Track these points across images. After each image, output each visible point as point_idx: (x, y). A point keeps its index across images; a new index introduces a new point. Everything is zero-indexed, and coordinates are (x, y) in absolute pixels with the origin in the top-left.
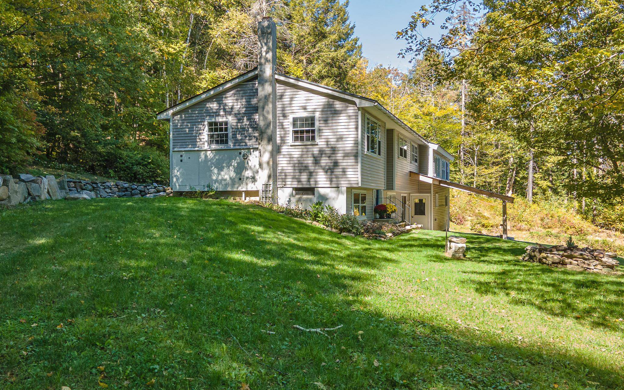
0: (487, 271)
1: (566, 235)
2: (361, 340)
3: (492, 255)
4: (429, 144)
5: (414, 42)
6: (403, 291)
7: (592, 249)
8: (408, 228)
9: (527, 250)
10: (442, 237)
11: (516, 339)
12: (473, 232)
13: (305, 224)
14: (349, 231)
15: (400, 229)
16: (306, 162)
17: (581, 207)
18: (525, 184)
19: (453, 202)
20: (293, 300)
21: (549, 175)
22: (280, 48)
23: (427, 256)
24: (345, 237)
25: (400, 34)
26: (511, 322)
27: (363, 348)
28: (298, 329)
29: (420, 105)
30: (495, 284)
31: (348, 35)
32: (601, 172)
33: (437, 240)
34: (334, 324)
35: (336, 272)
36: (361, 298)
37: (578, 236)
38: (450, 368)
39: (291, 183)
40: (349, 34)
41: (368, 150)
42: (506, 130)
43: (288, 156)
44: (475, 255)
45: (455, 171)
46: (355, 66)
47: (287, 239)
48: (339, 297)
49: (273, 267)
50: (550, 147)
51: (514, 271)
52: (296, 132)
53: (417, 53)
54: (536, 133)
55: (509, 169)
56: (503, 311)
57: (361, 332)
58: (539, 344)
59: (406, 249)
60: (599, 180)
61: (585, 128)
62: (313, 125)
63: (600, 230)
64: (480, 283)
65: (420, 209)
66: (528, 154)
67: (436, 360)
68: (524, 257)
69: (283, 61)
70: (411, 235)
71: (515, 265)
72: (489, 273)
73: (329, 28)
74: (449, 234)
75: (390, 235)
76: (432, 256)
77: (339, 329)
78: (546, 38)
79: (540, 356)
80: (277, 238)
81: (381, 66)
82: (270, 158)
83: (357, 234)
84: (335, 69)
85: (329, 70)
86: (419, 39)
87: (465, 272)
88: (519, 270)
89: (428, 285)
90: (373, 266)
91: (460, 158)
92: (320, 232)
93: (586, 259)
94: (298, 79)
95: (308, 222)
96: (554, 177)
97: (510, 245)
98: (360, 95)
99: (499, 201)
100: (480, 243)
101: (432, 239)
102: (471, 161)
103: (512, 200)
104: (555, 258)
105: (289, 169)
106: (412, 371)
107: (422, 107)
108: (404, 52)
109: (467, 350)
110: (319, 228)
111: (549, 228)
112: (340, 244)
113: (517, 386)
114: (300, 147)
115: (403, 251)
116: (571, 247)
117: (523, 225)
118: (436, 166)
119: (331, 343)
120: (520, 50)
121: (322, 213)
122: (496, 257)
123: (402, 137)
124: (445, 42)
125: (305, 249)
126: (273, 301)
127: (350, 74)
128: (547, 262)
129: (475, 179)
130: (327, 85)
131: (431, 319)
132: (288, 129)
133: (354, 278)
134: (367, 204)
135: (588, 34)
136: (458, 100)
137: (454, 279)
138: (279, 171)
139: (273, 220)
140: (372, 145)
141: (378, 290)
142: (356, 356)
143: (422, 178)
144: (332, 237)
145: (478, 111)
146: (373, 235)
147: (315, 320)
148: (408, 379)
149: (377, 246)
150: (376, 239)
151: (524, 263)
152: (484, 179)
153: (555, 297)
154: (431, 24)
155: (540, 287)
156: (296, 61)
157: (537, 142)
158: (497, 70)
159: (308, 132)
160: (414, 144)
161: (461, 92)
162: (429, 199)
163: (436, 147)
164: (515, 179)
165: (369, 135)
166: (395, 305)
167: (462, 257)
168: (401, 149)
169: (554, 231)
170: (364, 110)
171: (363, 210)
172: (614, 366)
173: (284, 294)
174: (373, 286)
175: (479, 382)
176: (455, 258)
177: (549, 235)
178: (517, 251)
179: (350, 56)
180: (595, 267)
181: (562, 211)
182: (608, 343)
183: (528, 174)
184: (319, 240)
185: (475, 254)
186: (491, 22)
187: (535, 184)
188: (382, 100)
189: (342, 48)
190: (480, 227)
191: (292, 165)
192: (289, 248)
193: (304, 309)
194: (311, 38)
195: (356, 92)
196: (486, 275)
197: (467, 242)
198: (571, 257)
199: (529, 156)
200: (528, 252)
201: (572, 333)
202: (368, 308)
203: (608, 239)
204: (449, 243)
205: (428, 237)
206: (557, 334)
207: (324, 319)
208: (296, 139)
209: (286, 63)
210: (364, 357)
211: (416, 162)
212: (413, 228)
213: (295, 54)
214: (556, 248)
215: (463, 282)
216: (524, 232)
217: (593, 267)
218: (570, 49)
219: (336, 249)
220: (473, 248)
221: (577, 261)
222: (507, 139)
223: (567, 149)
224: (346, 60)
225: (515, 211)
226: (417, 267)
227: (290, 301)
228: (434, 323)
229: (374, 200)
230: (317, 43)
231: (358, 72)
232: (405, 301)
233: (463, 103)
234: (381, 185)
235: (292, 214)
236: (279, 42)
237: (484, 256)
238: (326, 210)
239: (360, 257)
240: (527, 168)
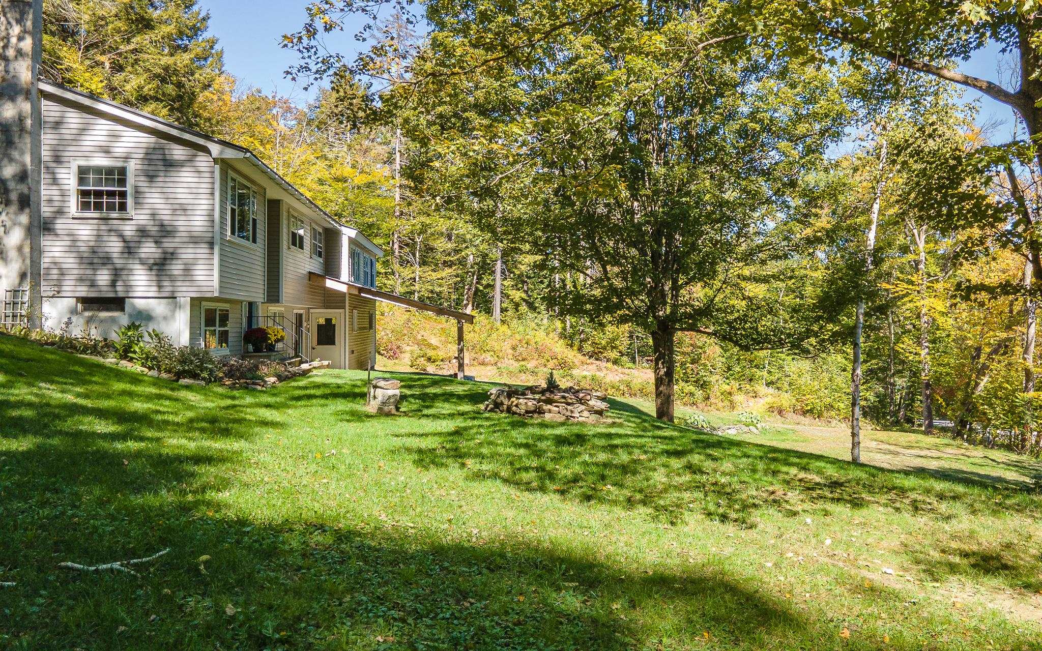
0: (431, 430)
1: (545, 370)
2: (204, 572)
3: (440, 405)
4: (343, 228)
5: (313, 58)
6: (289, 476)
7: (577, 388)
8: (305, 366)
9: (491, 394)
10: (362, 380)
11: (470, 535)
12: (413, 370)
13: (101, 367)
14: (195, 376)
15: (290, 369)
16: (107, 249)
17: (564, 329)
18: (491, 295)
19: (383, 322)
20: (63, 513)
21: (524, 282)
22: (53, 34)
23: (337, 413)
24: (187, 387)
25: (288, 40)
26: (464, 508)
27: (207, 585)
28: (72, 569)
29: (327, 162)
30: (443, 452)
31: (196, 30)
32: (589, 281)
33: (355, 386)
34: (150, 550)
35: (165, 451)
36: (211, 495)
37: (561, 371)
38: (364, 598)
39: (73, 289)
40: (199, 29)
41: (233, 233)
42: (460, 212)
43: (66, 238)
44: (415, 407)
45: (386, 273)
46: (209, 86)
47: (59, 395)
48: (167, 497)
49: (23, 453)
50: (523, 241)
51: (471, 428)
52: (84, 194)
53: (318, 76)
54: (505, 220)
55: (467, 273)
56: (453, 492)
57: (204, 557)
58: (502, 537)
59: (299, 403)
60: (585, 291)
61: (568, 217)
62: (122, 182)
63: (589, 361)
64: (420, 451)
65: (327, 335)
66: (494, 250)
67: (341, 587)
68: (488, 406)
69: (59, 58)
70: (310, 380)
71: (474, 418)
72: (435, 434)
73: (158, 12)
74: (373, 374)
75: (273, 379)
76: (344, 412)
77: (161, 556)
78: (516, 83)
79: (502, 555)
80: (37, 395)
81: (260, 92)
82: (25, 239)
83: (210, 381)
84: (170, 86)
85: (158, 87)
86: (322, 53)
87: (397, 436)
88: (480, 426)
89: (334, 462)
90: (240, 436)
91: (393, 253)
92: (135, 379)
93: (568, 404)
94: (92, 96)
95: (110, 360)
96: (530, 286)
97: (466, 388)
98: (221, 137)
99: (453, 321)
100: (424, 386)
101: (345, 384)
102: (410, 258)
103: (470, 319)
104: (530, 404)
105: (70, 262)
106: (297, 614)
107: (330, 166)
108: (294, 71)
109: (394, 563)
110: (133, 373)
111: (523, 360)
112: (177, 400)
113: (467, 608)
114: (95, 221)
115: (296, 407)
116: (552, 386)
117: (488, 357)
118: (353, 264)
119: (141, 587)
120: (480, 94)
121: (141, 344)
122: (446, 408)
123: (296, 214)
124: (364, 64)
125: (101, 414)
126: (15, 521)
127: (201, 99)
128: (518, 411)
129: (417, 287)
130: (153, 113)
131: (337, 519)
132: (66, 187)
133: (200, 459)
134: (231, 327)
135: (568, 84)
136: (390, 161)
137: (379, 449)
138: (46, 266)
139: (28, 360)
140: (241, 224)
141: (245, 478)
142: (192, 604)
143: (330, 284)
144: (160, 387)
145: (419, 180)
146: (242, 381)
147: (110, 548)
148: (290, 627)
149: (249, 400)
150: (247, 388)
151: (487, 415)
152: (430, 288)
153: (527, 463)
154: (338, 28)
155: (508, 450)
156: (87, 62)
157: (505, 233)
158: (448, 120)
159: (111, 194)
160: (316, 228)
161: (394, 149)
162: (341, 318)
163: (353, 233)
164: (477, 289)
165: (236, 207)
166: (274, 502)
167: (394, 411)
168: (294, 235)
169: (530, 365)
170: (225, 165)
171: (223, 338)
172: (598, 555)
173: (43, 504)
174: (234, 471)
175: (409, 613)
176: (382, 413)
177: (523, 371)
178: (476, 397)
179: (200, 68)
180: (581, 414)
181: (540, 336)
182: (593, 523)
183: (494, 280)
184: (131, 394)
185: (415, 404)
186: (438, 46)
187: (505, 295)
188: (261, 149)
189: (185, 52)
190: (425, 362)
191: (74, 255)
192: (63, 413)
193: (87, 528)
194: (121, 25)
195: (213, 132)
196: (430, 438)
197: (402, 387)
198: (549, 402)
199: (496, 254)
200: (492, 397)
201: (547, 514)
202: (223, 511)
203: (598, 374)
204: (372, 390)
205: (339, 381)
206: (528, 518)
207: (129, 543)
208: (85, 206)
209: (66, 63)
210: (208, 602)
211: (320, 256)
212: (314, 368)
213: (87, 49)
214: (532, 389)
215: (393, 452)
216: (489, 368)
217: (578, 415)
218: (546, 102)
219: (166, 410)
220: (412, 396)
221: (558, 407)
222: (464, 227)
223: (546, 244)
224: (192, 74)
225: (477, 335)
226: (316, 432)
227: (56, 517)
228: (340, 525)
229: (244, 320)
230: (134, 36)
231: (215, 98)
232: (291, 493)
233: (398, 167)
234: (258, 294)
235: (74, 347)
236: (52, 23)
237: (427, 407)
238: (147, 338)
239: (213, 421)
240: (494, 272)
